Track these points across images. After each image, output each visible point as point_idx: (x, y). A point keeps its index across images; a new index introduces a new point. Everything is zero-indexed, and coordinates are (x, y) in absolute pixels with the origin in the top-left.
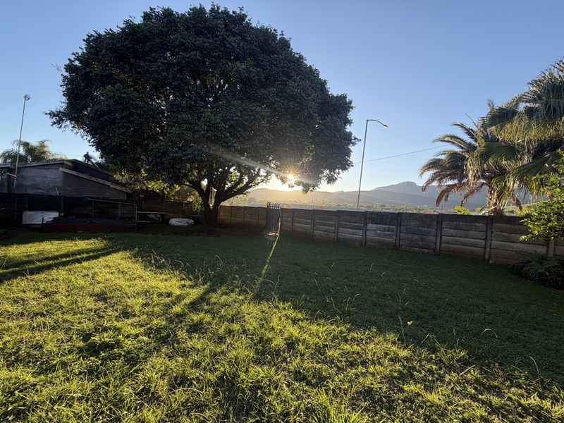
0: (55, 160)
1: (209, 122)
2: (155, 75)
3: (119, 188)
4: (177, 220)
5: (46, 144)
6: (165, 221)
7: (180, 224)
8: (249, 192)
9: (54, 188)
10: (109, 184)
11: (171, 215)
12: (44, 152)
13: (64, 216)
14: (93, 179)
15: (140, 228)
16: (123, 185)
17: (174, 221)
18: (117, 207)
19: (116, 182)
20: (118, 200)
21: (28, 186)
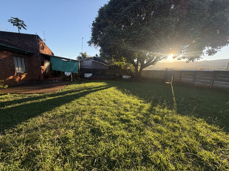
0: (88, 57)
1: (146, 32)
2: (122, 17)
3: (107, 65)
4: (125, 76)
5: (86, 53)
6: (121, 77)
7: (126, 78)
8: (156, 64)
9: (90, 66)
10: (104, 64)
11: (123, 74)
12: (85, 56)
13: (93, 75)
14: (100, 62)
15: (114, 79)
16: (107, 64)
17: (124, 77)
18: (106, 72)
19: (106, 63)
20: (106, 69)
21: (84, 66)
